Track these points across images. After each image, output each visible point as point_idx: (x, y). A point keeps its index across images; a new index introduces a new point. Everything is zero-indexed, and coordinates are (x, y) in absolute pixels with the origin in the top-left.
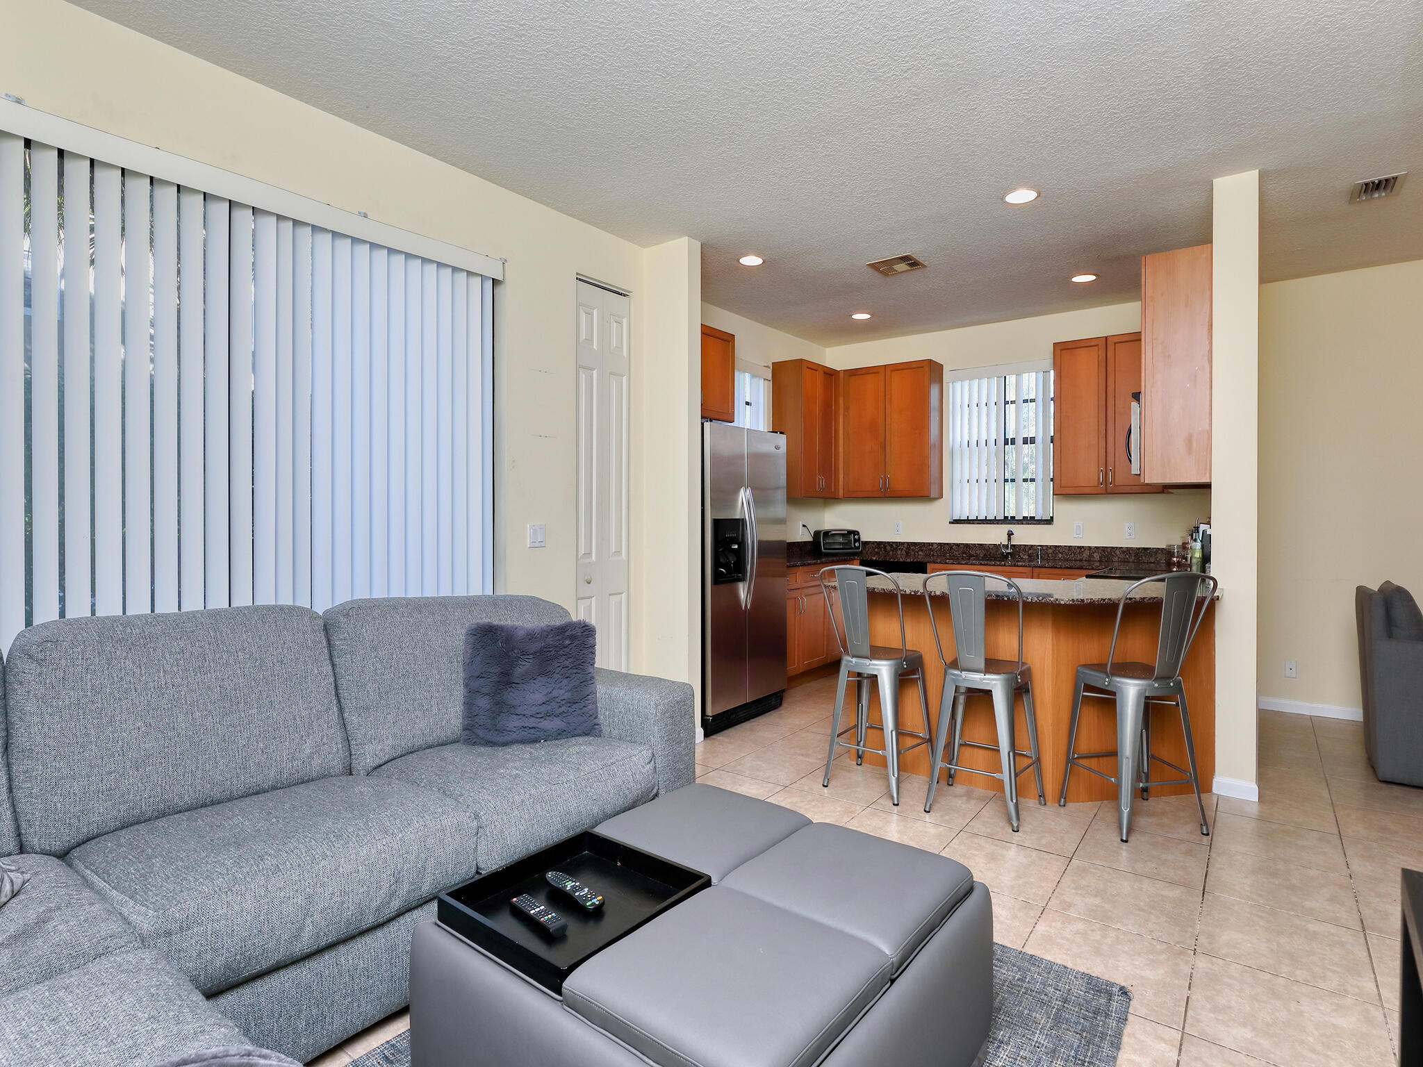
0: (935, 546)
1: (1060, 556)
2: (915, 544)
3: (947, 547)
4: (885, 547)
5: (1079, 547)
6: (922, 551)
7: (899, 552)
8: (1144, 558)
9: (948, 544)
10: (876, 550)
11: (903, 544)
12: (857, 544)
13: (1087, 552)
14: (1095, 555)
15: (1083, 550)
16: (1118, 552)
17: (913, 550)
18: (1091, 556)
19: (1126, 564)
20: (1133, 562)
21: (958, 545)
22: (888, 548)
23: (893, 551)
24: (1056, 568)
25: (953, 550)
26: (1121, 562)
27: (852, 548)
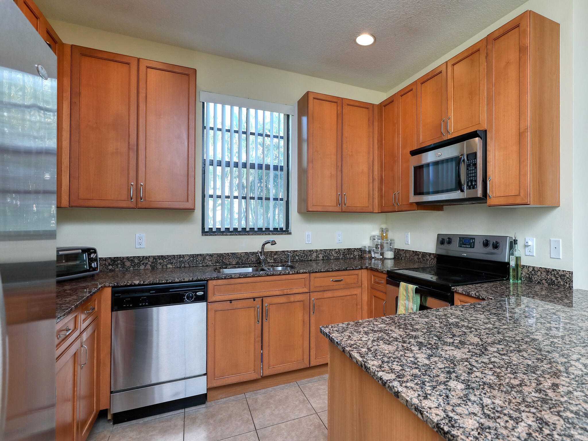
0: (187, 258)
1: (297, 258)
2: (162, 257)
3: (200, 258)
4: (123, 265)
5: (310, 251)
6: (172, 263)
7: (142, 267)
8: (348, 255)
9: (201, 255)
10: (110, 267)
11: (147, 258)
12: (94, 265)
13: (315, 254)
14: (320, 256)
15: (312, 252)
16: (333, 253)
17: (160, 264)
18: (317, 256)
19: (338, 260)
20: (342, 259)
21: (211, 255)
22: (128, 264)
23: (134, 266)
24: (329, 271)
25: (206, 261)
26: (335, 259)
27: (86, 271)
